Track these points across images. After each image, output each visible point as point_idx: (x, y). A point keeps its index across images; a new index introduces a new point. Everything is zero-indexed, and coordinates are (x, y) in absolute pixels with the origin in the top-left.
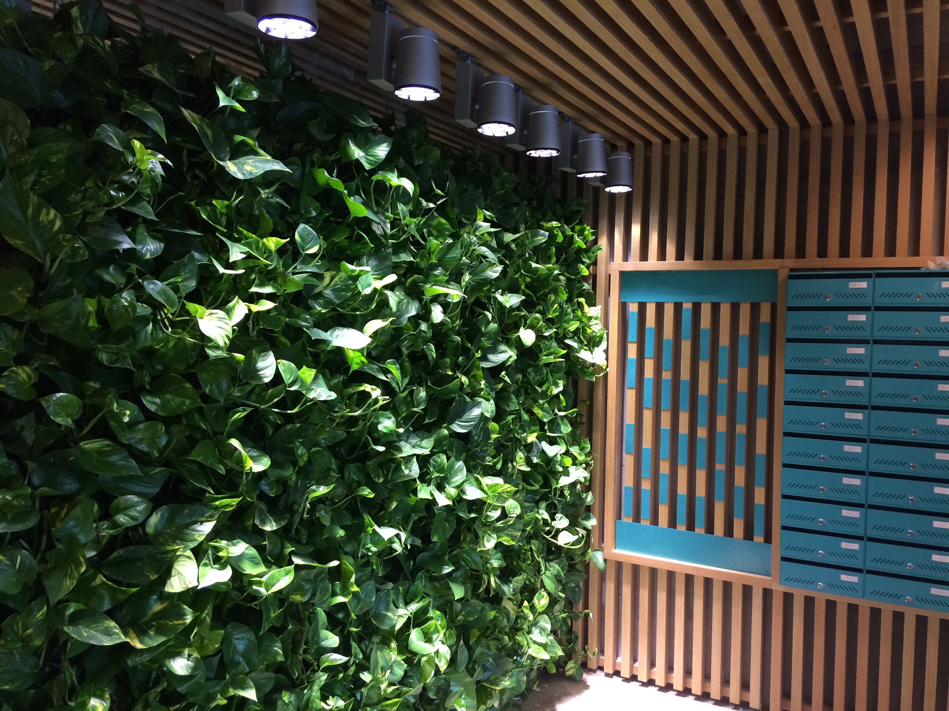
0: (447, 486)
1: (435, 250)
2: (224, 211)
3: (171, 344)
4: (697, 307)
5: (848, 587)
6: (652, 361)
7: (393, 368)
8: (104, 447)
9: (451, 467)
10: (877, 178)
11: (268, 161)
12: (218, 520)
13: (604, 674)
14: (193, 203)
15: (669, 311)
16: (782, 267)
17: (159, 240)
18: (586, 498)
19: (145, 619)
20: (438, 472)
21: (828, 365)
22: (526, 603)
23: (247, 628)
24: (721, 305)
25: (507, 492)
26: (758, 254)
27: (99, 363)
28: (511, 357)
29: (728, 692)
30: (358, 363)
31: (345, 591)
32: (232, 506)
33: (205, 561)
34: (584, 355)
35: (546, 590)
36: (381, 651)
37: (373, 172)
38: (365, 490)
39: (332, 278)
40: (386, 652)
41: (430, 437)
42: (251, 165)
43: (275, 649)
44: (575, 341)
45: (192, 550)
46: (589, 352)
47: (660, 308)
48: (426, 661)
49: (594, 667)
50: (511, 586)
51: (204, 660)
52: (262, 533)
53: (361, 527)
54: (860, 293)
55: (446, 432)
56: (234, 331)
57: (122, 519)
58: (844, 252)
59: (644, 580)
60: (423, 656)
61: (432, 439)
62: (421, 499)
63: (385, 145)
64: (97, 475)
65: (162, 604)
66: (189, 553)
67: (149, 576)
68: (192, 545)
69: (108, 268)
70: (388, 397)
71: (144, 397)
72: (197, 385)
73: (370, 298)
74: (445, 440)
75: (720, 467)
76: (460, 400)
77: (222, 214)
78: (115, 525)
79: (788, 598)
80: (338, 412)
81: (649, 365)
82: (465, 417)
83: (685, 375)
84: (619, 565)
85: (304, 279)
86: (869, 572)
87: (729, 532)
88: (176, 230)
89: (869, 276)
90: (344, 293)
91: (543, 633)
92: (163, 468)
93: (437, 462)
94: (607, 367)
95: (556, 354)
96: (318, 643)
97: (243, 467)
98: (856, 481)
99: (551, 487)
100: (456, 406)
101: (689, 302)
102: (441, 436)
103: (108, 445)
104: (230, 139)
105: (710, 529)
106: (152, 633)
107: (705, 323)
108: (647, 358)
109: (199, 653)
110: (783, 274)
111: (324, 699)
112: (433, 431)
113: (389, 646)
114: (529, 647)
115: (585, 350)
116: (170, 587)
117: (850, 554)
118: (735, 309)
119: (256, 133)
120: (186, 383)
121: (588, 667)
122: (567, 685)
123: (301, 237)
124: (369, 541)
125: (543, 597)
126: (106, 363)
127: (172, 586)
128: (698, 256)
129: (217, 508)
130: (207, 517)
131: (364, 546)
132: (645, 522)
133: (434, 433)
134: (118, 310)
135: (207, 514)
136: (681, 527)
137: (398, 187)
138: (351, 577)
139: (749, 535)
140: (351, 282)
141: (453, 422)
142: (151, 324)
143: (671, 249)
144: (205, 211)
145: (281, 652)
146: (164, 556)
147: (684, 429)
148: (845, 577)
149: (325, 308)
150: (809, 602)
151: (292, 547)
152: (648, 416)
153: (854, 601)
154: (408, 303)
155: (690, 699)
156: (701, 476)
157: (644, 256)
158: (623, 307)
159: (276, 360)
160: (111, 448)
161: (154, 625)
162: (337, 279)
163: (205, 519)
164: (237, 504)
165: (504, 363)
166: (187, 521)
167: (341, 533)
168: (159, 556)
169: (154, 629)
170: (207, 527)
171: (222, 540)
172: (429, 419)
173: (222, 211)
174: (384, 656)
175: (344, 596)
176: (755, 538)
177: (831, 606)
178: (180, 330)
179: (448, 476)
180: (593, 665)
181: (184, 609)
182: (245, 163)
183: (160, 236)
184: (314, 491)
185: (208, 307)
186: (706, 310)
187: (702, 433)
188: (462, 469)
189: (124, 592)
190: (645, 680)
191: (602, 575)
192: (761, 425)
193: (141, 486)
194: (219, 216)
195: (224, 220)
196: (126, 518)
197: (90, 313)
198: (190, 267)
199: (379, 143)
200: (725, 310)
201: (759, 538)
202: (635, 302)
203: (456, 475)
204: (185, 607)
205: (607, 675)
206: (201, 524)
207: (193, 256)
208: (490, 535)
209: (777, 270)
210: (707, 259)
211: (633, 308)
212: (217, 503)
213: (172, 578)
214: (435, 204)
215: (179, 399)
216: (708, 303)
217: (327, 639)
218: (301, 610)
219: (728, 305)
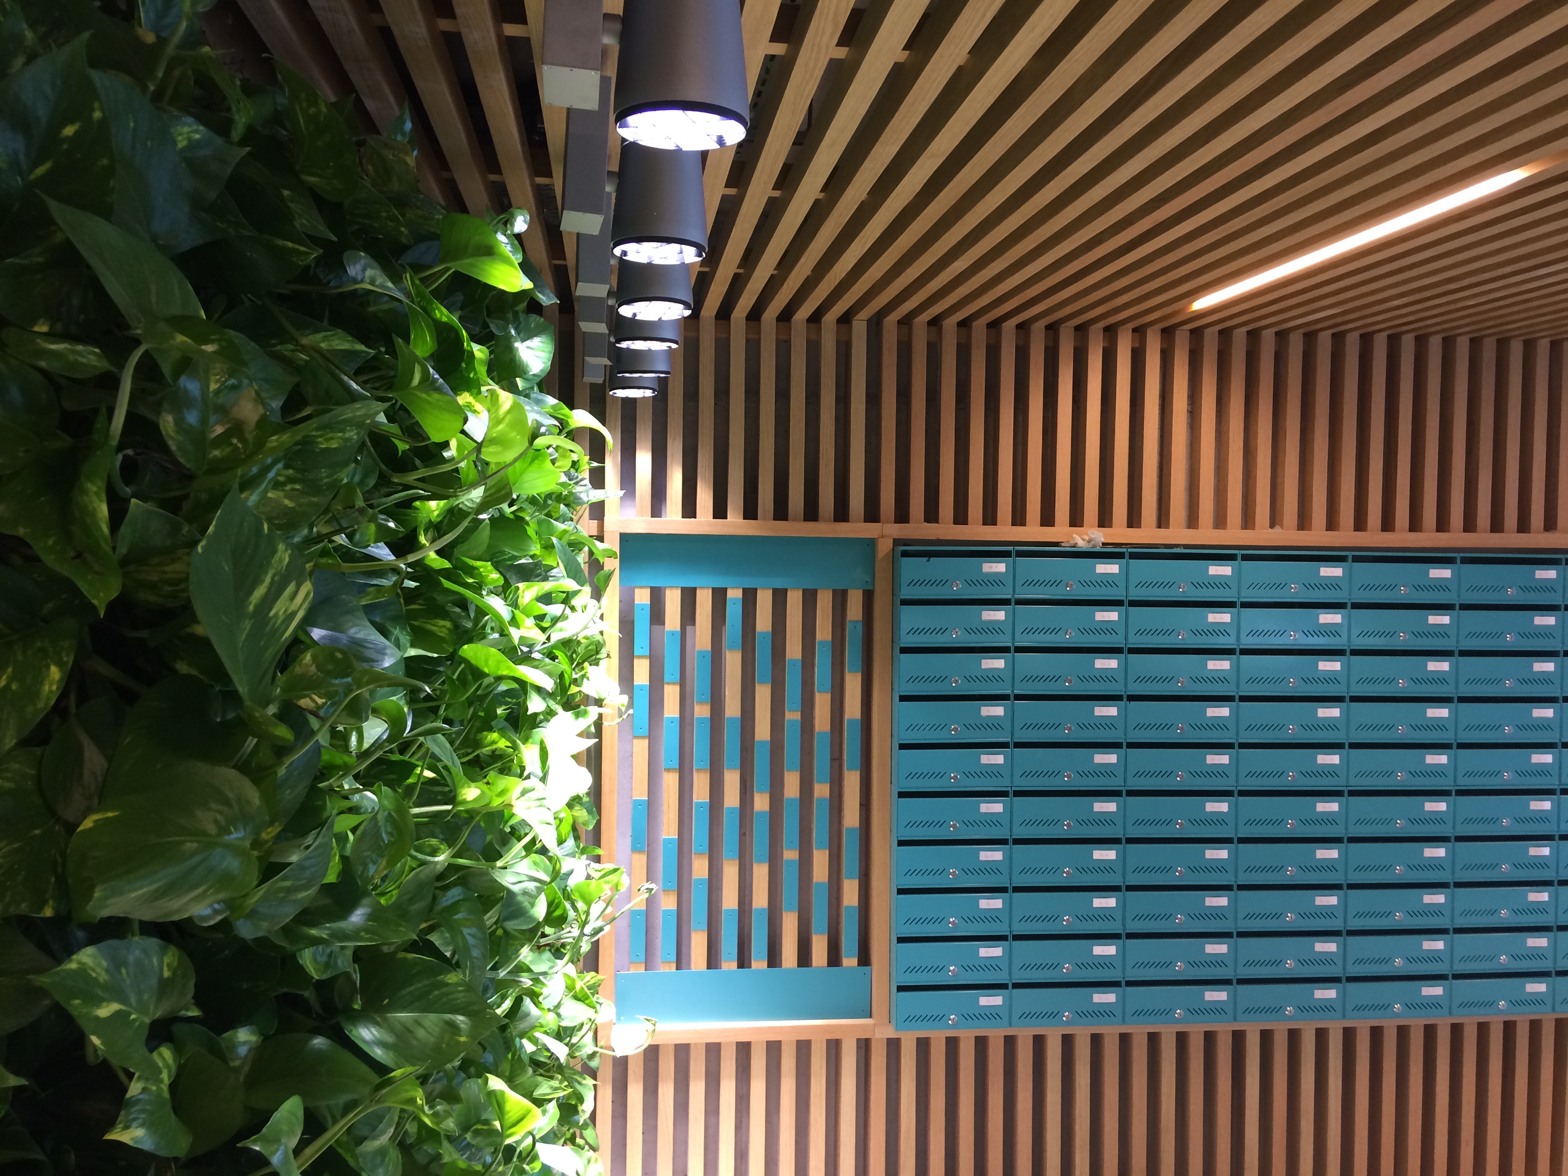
4: (750, 597)
5: (991, 1014)
6: (677, 689)
15: (704, 601)
16: (882, 537)
26: (841, 514)
34: (588, 687)
47: (689, 597)
54: (997, 580)
58: (962, 516)
59: (667, 1066)
75: (791, 855)
79: (894, 1046)
81: (671, 694)
83: (732, 708)
86: (1015, 986)
87: (804, 959)
89: (1006, 554)
98: (996, 855)
101: (737, 588)
105: (774, 959)
107: (764, 622)
108: (669, 684)
110: (884, 547)
117: (990, 963)
118: (810, 598)
128: (750, 513)
132: (668, 968)
136: (729, 964)
139: (835, 959)
143: (705, 498)
147: (732, 798)
148: (988, 1000)
152: (671, 782)
153: (985, 1032)
156: (761, 874)
157: (658, 508)
176: (845, 962)
177: (952, 1045)
186: (764, 601)
187: (761, 803)
192: (852, 781)
200: (795, 600)
201: (850, 961)
202: (645, 587)
209: (874, 541)
210: (765, 519)
211: (642, 597)
216: (768, 588)
219: (800, 593)
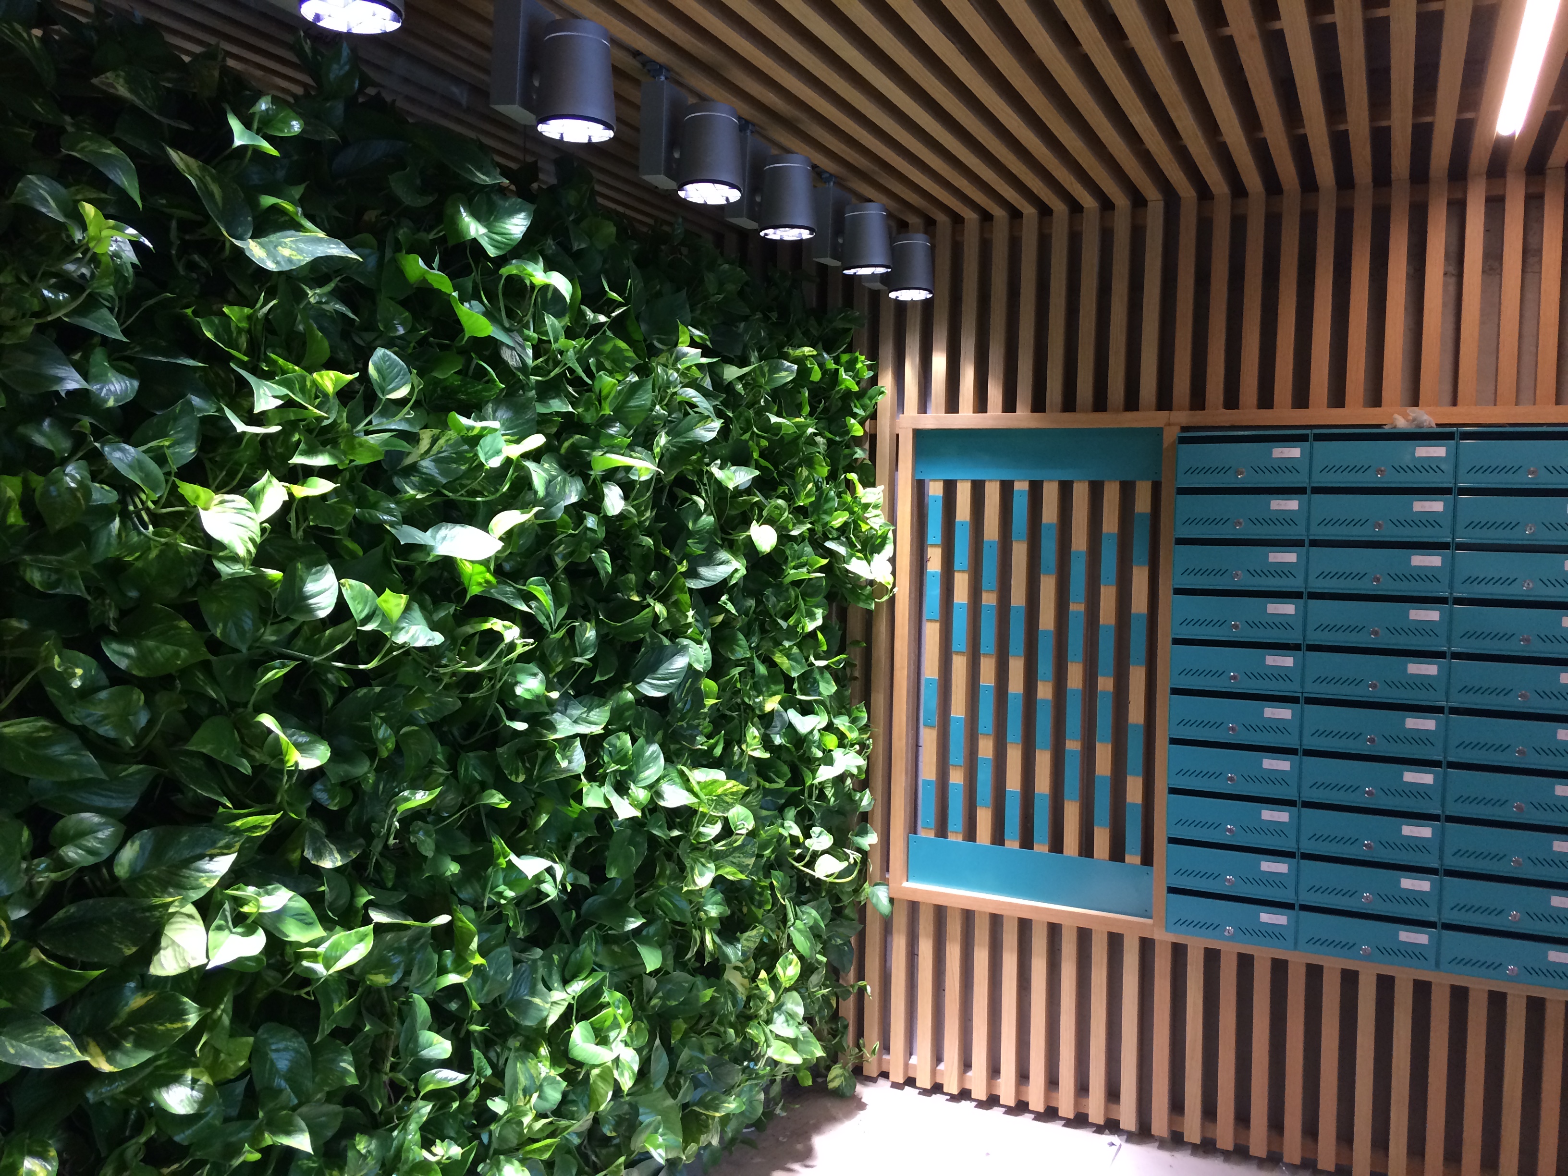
0: (632, 786)
1: (609, 393)
2: (244, 325)
3: (153, 554)
4: (1036, 488)
5: (1272, 933)
6: (965, 576)
7: (539, 591)
8: (38, 731)
9: (638, 754)
10: (1318, 282)
11: (320, 240)
12: (239, 852)
13: (889, 1084)
14: (189, 311)
15: (992, 493)
16: (1169, 424)
17: (131, 375)
18: (861, 800)
19: (117, 1022)
20: (617, 763)
21: (1240, 580)
22: (763, 974)
23: (292, 1031)
24: (1075, 485)
25: (732, 794)
26: (1132, 403)
27: (28, 587)
28: (736, 570)
29: (1087, 1106)
30: (480, 584)
31: (460, 966)
32: (265, 827)
33: (218, 922)
34: (857, 566)
35: (796, 951)
36: (523, 1063)
37: (502, 261)
38: (493, 796)
39: (434, 440)
40: (531, 1063)
41: (604, 705)
42: (291, 248)
43: (343, 1064)
44: (842, 544)
45: (197, 904)
46: (865, 562)
47: (978, 488)
48: (598, 1075)
49: (874, 1074)
50: (739, 946)
51: (221, 1085)
52: (317, 873)
53: (488, 858)
54: (1289, 466)
55: (630, 696)
56: (263, 530)
57: (71, 853)
58: (1266, 400)
59: (954, 929)
60: (594, 1066)
61: (607, 708)
62: (588, 808)
63: (522, 215)
64: (27, 780)
65: (145, 995)
66: (190, 909)
67: (120, 950)
68: (196, 895)
69: (40, 423)
70: (532, 641)
71: (107, 645)
72: (199, 623)
73: (500, 474)
74: (627, 709)
75: (1073, 745)
76: (652, 643)
77: (240, 330)
78: (61, 864)
79: (1179, 952)
80: (446, 666)
81: (961, 583)
82: (662, 671)
83: (1018, 598)
84: (914, 907)
85: (385, 443)
86: (1304, 908)
87: (1086, 848)
88: (160, 358)
89: (1302, 438)
90: (455, 466)
91: (791, 1022)
92: (141, 766)
93: (615, 746)
94: (894, 586)
95: (811, 566)
96: (415, 1052)
97: (282, 762)
98: (1283, 765)
99: (804, 784)
100: (645, 653)
101: (1024, 480)
102: (621, 703)
103: (45, 728)
104: (254, 204)
105: (1057, 846)
106: (128, 1045)
107: (1050, 514)
108: (959, 571)
109: (211, 1075)
110: (1171, 435)
111: (427, 1144)
112: (608, 694)
113: (536, 1054)
114: (768, 1046)
115: (859, 558)
116: (158, 967)
117: (1273, 879)
118: (1096, 491)
119: (297, 192)
120: (180, 620)
121: (865, 1073)
122: (830, 1104)
123: (378, 370)
124: (501, 881)
125: (790, 963)
126: (38, 586)
127: (162, 965)
128: (1038, 405)
129: (237, 832)
130: (221, 848)
131: (492, 889)
132: (955, 837)
133: (610, 699)
134: (59, 495)
135: (222, 843)
136: (1012, 843)
137: (546, 287)
138: (472, 941)
139: (1117, 853)
140: (466, 447)
141: (642, 680)
142: (117, 520)
143: (995, 394)
144: (211, 325)
145: (353, 1070)
146: (148, 914)
147: (1016, 685)
148: (1266, 917)
149: (422, 491)
150: (1212, 957)
151: (370, 894)
152: (960, 664)
153: (1281, 955)
154: (565, 482)
155: (1026, 1120)
156: (1043, 761)
157: (952, 405)
158: (920, 487)
159: (339, 579)
160: (50, 733)
161: (132, 1032)
162: (442, 441)
163: (218, 851)
164: (274, 824)
165: (725, 581)
166: (187, 854)
167: (454, 868)
168: (139, 915)
169: (131, 1038)
170: (221, 865)
171: (247, 885)
172: (601, 676)
173: (240, 325)
174: (528, 1070)
175: (460, 973)
176: (1128, 858)
177: (1245, 962)
178: (168, 530)
179: (634, 768)
180: (871, 1069)
181: (184, 1003)
182: (280, 244)
183: (132, 368)
184: (407, 799)
185: (217, 491)
186: (1051, 493)
187: (1045, 691)
188: (657, 757)
189: (79, 978)
190: (955, 1091)
191: (887, 924)
192: (1137, 676)
193: (102, 796)
194: (235, 335)
195: (243, 341)
196: (80, 851)
197: (10, 500)
198: (185, 420)
199: (512, 212)
200: (1081, 493)
201: (1133, 858)
202: (939, 479)
203: (647, 766)
204: (186, 999)
205: (895, 1085)
206: (211, 859)
207: (189, 403)
208: (703, 865)
209: (1161, 429)
210: (1052, 411)
211: (935, 490)
212: (238, 823)
213: (162, 952)
214: (609, 317)
215: (170, 648)
216: (1053, 481)
217: (431, 1045)
218: (386, 999)
219: (1086, 485)
